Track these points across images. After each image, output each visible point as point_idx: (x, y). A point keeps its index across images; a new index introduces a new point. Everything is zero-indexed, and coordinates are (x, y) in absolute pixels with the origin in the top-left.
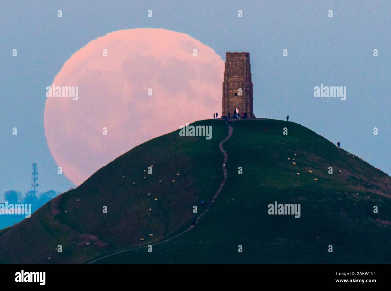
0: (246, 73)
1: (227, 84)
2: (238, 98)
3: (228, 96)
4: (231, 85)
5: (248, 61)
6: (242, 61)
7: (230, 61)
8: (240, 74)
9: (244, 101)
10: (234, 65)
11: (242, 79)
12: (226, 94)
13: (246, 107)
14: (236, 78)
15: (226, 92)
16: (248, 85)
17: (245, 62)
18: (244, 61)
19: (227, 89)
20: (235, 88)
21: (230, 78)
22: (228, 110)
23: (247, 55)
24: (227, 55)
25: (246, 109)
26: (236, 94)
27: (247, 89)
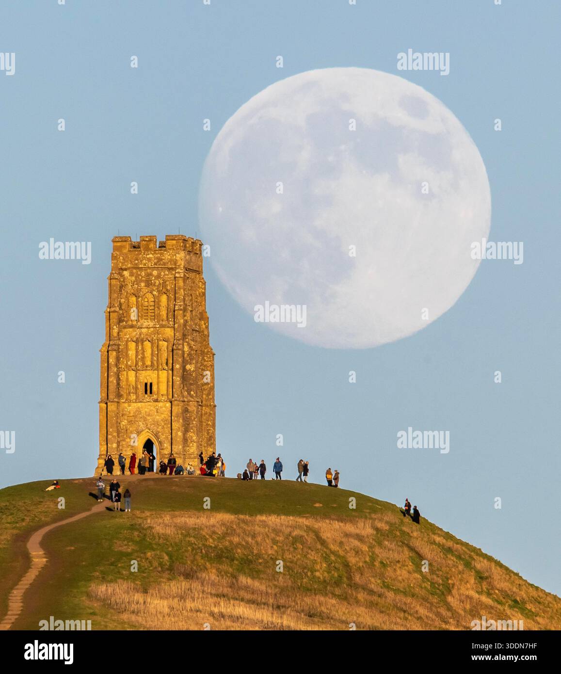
0: (185, 310)
1: (118, 351)
2: (156, 401)
4: (132, 353)
5: (194, 271)
6: (170, 269)
7: (126, 270)
8: (164, 313)
9: (177, 409)
10: (143, 284)
11: (169, 332)
12: (112, 387)
13: (184, 435)
14: (147, 328)
15: (113, 379)
16: (189, 354)
17: (180, 273)
18: (176, 268)
19: (116, 369)
20: (144, 364)
21: (126, 330)
22: (118, 446)
23: (193, 248)
24: (116, 249)
25: (185, 440)
26: (148, 388)
27: (188, 367)
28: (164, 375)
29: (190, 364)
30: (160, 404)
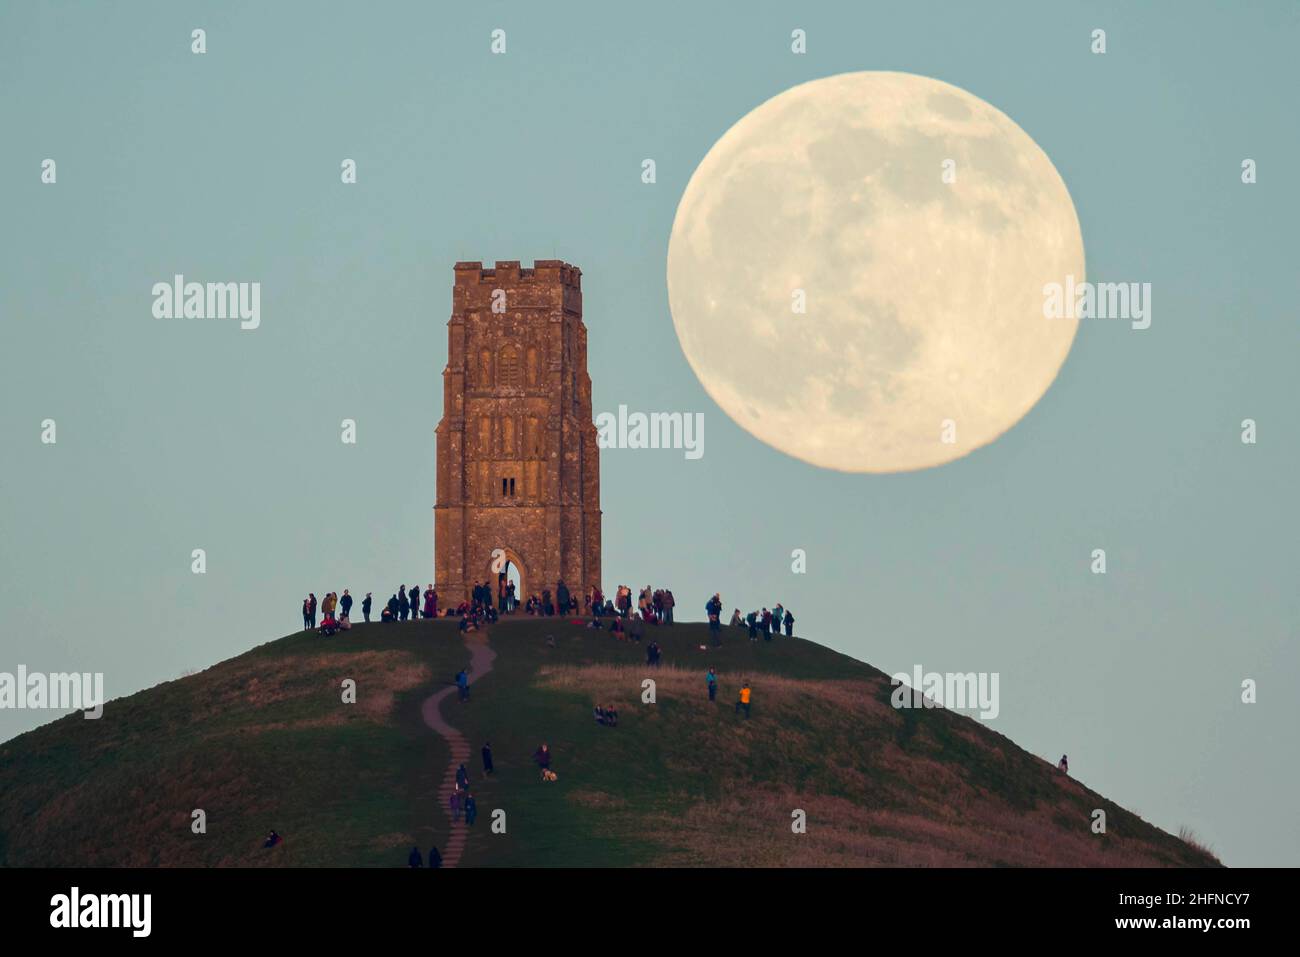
0: (564, 372)
1: (463, 431)
2: (520, 505)
3: (465, 497)
4: (484, 435)
5: (574, 312)
6: (541, 310)
7: (475, 311)
8: (532, 375)
9: (554, 518)
10: (500, 333)
11: (540, 404)
12: (456, 485)
13: (563, 554)
14: (507, 397)
15: (457, 474)
16: (571, 438)
17: (557, 315)
18: (550, 310)
19: (459, 459)
20: (502, 451)
21: (475, 401)
24: (459, 280)
25: (564, 562)
26: (508, 486)
27: (568, 456)
28: (534, 466)
29: (572, 451)
30: (527, 510)
